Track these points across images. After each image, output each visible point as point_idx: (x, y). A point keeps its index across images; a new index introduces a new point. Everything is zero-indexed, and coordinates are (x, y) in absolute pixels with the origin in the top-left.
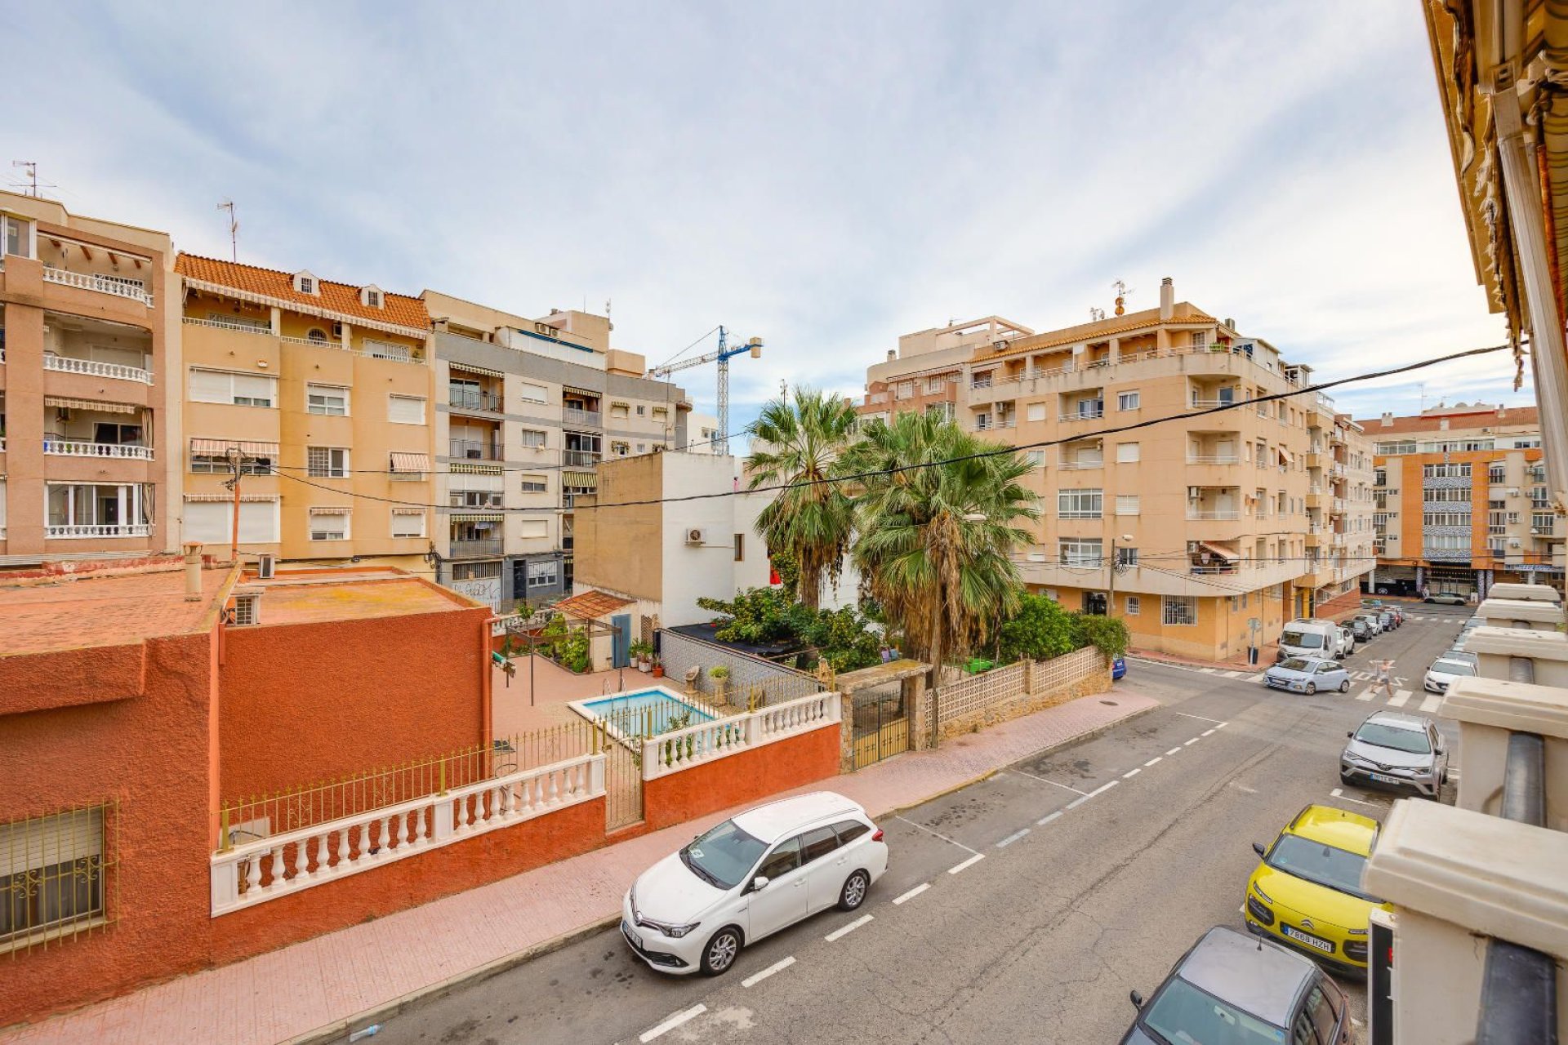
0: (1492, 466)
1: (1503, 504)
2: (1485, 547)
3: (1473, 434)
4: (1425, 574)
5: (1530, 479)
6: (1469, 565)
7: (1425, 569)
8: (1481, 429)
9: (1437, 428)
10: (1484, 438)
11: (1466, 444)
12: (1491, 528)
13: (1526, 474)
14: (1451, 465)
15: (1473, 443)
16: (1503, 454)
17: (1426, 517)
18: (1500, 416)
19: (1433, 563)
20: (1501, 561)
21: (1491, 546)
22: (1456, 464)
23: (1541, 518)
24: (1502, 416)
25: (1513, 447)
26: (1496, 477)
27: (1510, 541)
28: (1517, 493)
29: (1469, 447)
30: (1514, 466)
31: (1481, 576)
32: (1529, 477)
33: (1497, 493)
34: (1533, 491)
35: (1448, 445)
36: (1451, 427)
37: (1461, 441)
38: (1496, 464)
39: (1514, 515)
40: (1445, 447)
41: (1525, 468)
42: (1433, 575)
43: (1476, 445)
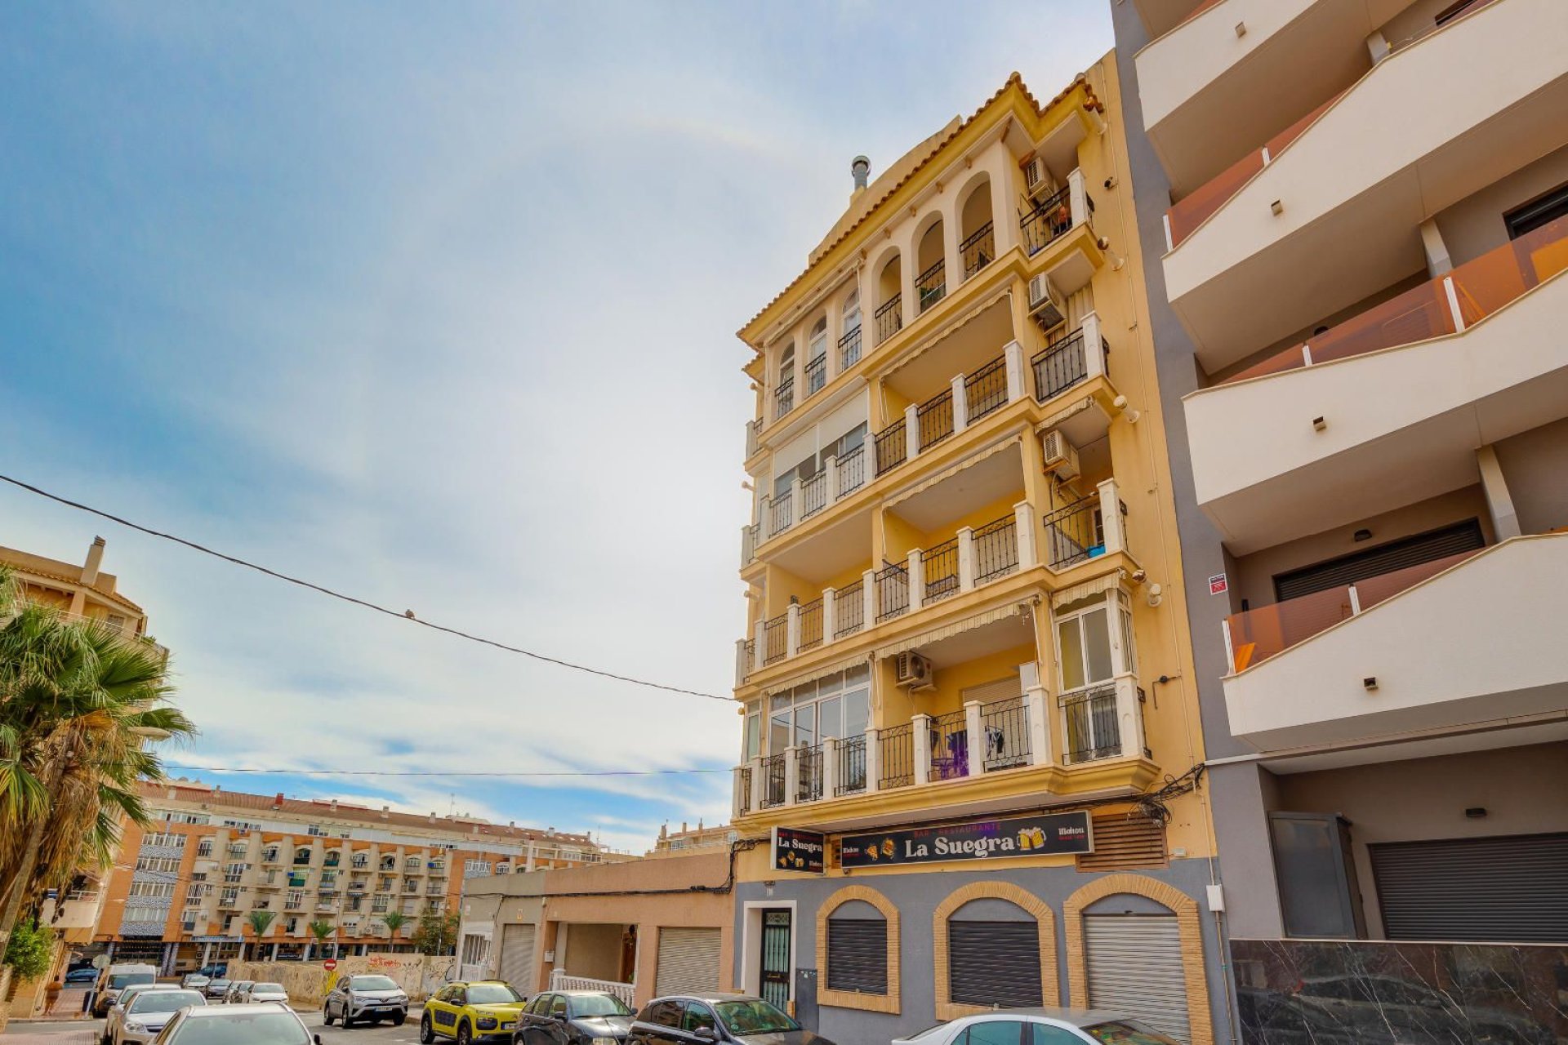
0: (203, 840)
1: (203, 876)
2: (179, 919)
3: (193, 808)
4: (115, 948)
5: (228, 855)
6: (160, 938)
7: (116, 944)
8: (201, 804)
9: (164, 796)
10: (203, 812)
11: (187, 816)
12: (188, 900)
13: (227, 851)
14: (169, 834)
15: (193, 816)
16: (213, 831)
17: (133, 886)
18: (215, 796)
19: (126, 938)
20: (189, 932)
21: (184, 919)
22: (175, 835)
23: (228, 891)
24: (217, 796)
25: (223, 824)
26: (203, 851)
27: (201, 913)
28: (217, 867)
29: (189, 819)
30: (218, 843)
31: (168, 950)
32: (228, 853)
33: (202, 866)
34: (228, 866)
35: (172, 814)
36: (177, 798)
37: (184, 813)
38: (207, 839)
39: (209, 887)
40: (169, 816)
41: (227, 845)
42: (122, 950)
43: (195, 819)
